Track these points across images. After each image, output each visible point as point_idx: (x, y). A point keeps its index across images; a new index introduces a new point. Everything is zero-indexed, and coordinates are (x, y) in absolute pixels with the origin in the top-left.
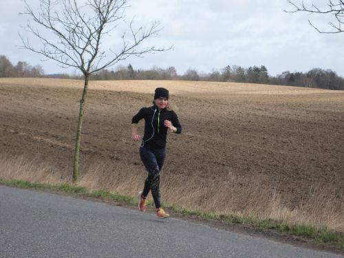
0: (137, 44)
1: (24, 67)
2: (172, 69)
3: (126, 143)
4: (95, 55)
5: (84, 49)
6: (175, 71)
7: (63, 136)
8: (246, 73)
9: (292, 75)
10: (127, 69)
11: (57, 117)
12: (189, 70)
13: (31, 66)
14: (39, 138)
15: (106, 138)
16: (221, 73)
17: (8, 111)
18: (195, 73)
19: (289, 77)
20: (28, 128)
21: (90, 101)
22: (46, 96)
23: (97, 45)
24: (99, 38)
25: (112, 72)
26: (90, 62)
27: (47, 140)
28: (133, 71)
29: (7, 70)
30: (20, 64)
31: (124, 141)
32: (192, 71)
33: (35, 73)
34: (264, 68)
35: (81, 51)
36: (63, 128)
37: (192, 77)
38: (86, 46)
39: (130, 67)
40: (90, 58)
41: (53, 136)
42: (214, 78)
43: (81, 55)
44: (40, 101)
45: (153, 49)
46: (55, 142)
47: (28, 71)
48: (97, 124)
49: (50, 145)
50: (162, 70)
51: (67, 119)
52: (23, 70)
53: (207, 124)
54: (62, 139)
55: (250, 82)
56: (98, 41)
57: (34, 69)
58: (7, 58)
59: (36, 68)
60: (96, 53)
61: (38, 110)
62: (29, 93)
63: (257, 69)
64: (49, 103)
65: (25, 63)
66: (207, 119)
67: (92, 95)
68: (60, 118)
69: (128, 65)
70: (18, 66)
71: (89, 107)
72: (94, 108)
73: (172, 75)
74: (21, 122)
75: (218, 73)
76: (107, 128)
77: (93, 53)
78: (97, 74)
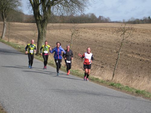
1: (102, 18)
10: (148, 19)
14: (131, 55)
17: (107, 40)
25: (141, 20)
27: (136, 56)
29: (94, 20)
30: (100, 17)
33: (107, 21)
39: (149, 17)
47: (103, 20)
52: (101, 20)
54: (142, 55)
57: (106, 19)
58: (94, 14)
59: (107, 19)
65: (102, 16)
68: (134, 43)
69: (148, 17)
78: (134, 21)
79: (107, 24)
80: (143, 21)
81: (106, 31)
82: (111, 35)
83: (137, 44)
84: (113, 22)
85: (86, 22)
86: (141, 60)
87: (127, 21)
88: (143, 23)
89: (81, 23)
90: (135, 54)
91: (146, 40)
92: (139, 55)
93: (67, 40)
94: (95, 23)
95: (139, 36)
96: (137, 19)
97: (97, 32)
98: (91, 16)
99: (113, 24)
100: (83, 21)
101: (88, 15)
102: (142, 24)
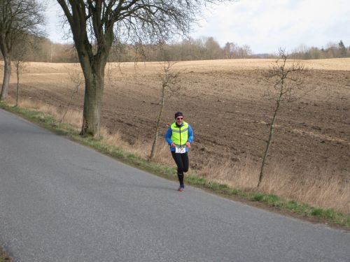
1: (231, 48)
7: (326, 127)
10: (338, 47)
11: (302, 103)
13: (238, 47)
14: (300, 131)
17: (244, 97)
25: (323, 50)
27: (311, 134)
28: (344, 48)
29: (215, 52)
30: (228, 44)
33: (242, 54)
36: (318, 117)
39: (341, 44)
41: (313, 128)
47: (235, 51)
49: (319, 140)
52: (231, 51)
54: (327, 131)
57: (242, 49)
65: (232, 44)
68: (307, 104)
69: (339, 42)
70: (225, 47)
71: (333, 90)
74: (266, 111)
78: (306, 53)
79: (245, 60)
80: (327, 51)
81: (243, 78)
82: (254, 87)
83: (315, 105)
84: (258, 57)
85: (195, 59)
86: (323, 142)
87: (290, 53)
88: (327, 58)
89: (182, 60)
90: (310, 128)
91: (336, 95)
92: (320, 129)
93: (153, 101)
94: (216, 58)
95: (318, 87)
96: (313, 48)
97: (220, 80)
98: (207, 44)
99: (258, 60)
100: (188, 55)
101: (199, 41)
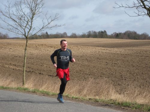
0: (49, 24)
2: (65, 33)
3: (46, 67)
4: (30, 29)
5: (25, 27)
6: (66, 34)
7: (18, 65)
8: (97, 34)
9: (118, 34)
11: (15, 56)
12: (73, 33)
13: (3, 34)
14: (7, 66)
15: (37, 65)
16: (86, 34)
18: (75, 35)
19: (116, 35)
20: (3, 62)
21: (29, 49)
22: (10, 47)
23: (31, 25)
24: (32, 22)
25: (39, 35)
26: (28, 32)
27: (11, 67)
28: (48, 35)
31: (45, 66)
32: (74, 34)
33: (5, 37)
34: (105, 32)
35: (24, 28)
36: (18, 61)
37: (74, 36)
38: (26, 25)
39: (47, 33)
40: (28, 30)
41: (14, 65)
42: (83, 36)
43: (24, 29)
44: (8, 50)
45: (56, 26)
46: (14, 67)
47: (2, 36)
48: (33, 59)
49: (12, 69)
50: (61, 34)
51: (20, 57)
53: (81, 57)
55: (99, 38)
56: (31, 23)
59: (5, 35)
60: (31, 28)
61: (7, 54)
62: (2, 46)
63: (102, 32)
64: (11, 50)
66: (81, 55)
67: (30, 46)
68: (17, 56)
71: (29, 51)
72: (31, 52)
73: (65, 36)
75: (85, 34)
76: (37, 60)
77: (30, 28)
78: (32, 37)
80: (41, 36)
91: (30, 53)
102: (39, 39)
